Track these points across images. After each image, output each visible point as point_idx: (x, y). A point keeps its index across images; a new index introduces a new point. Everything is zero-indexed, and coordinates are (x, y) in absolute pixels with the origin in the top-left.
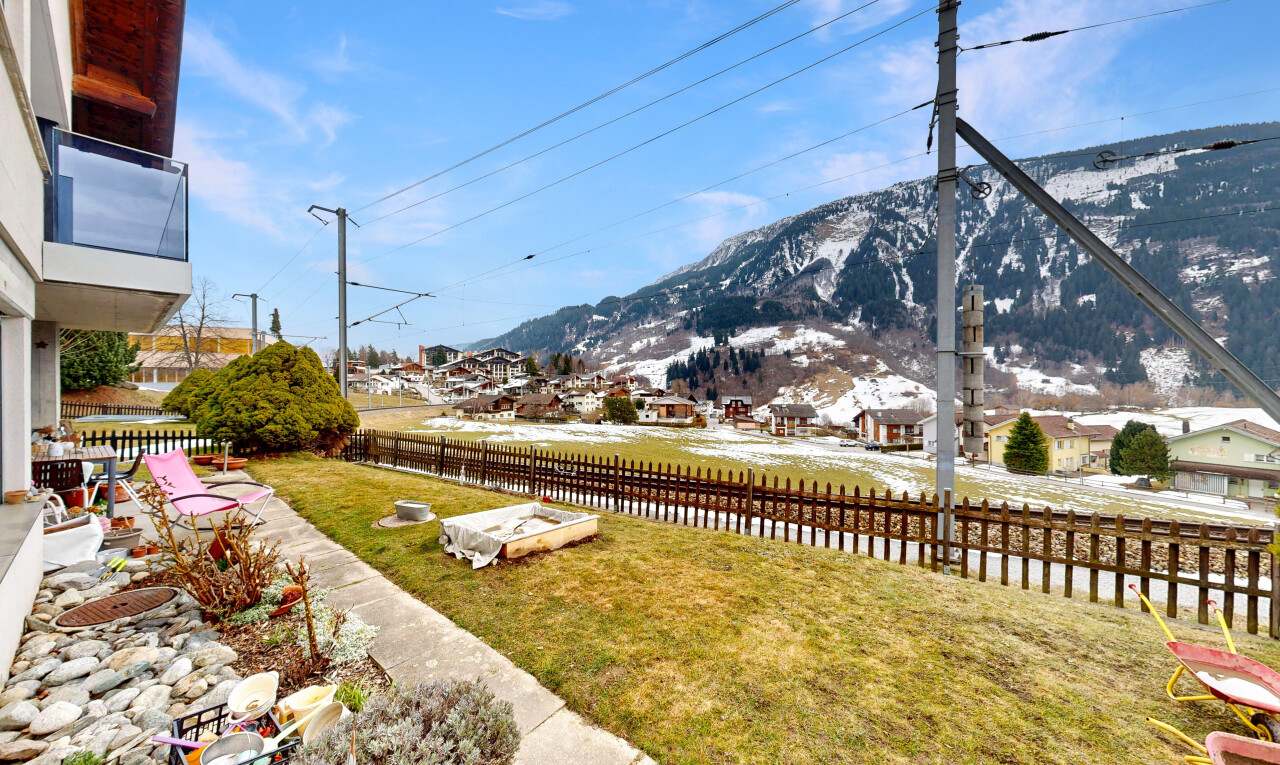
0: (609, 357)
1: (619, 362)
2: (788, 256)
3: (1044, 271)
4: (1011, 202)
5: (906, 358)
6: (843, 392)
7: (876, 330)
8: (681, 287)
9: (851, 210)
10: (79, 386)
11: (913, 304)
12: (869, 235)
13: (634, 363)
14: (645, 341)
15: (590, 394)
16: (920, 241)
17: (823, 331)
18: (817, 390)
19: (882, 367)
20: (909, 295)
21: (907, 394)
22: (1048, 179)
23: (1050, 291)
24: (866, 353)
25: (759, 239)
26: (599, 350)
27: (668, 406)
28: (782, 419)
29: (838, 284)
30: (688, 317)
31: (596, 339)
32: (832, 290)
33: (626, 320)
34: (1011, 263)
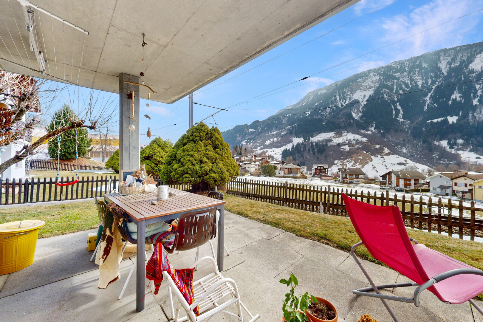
0: (256, 147)
1: (260, 149)
2: (338, 99)
3: (475, 102)
4: (455, 68)
5: (400, 146)
6: (367, 163)
7: (383, 133)
8: (288, 115)
9: (369, 76)
10: (71, 157)
11: (403, 120)
12: (379, 88)
13: (267, 150)
14: (272, 140)
15: (253, 163)
16: (406, 89)
17: (356, 134)
18: (353, 162)
19: (387, 151)
20: (401, 115)
21: (400, 164)
22: (477, 55)
23: (479, 112)
24: (378, 144)
25: (324, 92)
26: (252, 144)
27: (289, 168)
28: (346, 175)
29: (363, 111)
30: (291, 129)
31: (250, 139)
32: (360, 114)
33: (263, 131)
34: (456, 98)
